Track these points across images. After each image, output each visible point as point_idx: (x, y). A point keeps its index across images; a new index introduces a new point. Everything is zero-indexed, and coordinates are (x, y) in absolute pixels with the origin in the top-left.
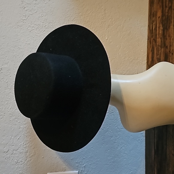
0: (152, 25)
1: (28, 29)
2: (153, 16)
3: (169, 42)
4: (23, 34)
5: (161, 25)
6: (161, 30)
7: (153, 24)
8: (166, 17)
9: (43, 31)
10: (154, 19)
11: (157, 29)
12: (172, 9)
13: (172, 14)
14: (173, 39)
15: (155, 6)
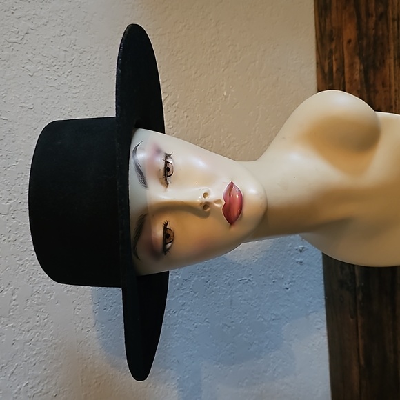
0: (327, 62)
1: (27, 67)
2: (331, 40)
3: (385, 99)
4: (12, 81)
5: (357, 60)
6: (357, 72)
7: (330, 58)
8: (372, 39)
9: (67, 73)
10: (333, 46)
11: (346, 70)
12: (387, 20)
13: (388, 31)
14: (396, 91)
15: (334, 16)
